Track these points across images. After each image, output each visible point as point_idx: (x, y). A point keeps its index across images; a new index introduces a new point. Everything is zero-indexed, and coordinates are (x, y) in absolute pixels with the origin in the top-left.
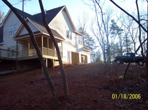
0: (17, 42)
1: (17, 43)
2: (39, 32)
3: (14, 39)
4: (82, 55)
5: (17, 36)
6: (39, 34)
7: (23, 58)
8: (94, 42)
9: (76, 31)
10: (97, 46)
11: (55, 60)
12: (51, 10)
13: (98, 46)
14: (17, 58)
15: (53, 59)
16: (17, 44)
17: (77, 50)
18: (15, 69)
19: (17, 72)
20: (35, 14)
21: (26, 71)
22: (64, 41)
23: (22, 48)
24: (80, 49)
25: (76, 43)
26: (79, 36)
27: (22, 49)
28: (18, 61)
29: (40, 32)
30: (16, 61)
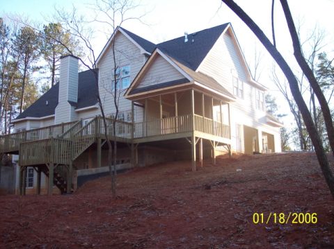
0: (133, 102)
1: (133, 104)
2: (186, 80)
3: (126, 96)
4: (264, 134)
5: (134, 90)
6: (187, 84)
7: (147, 137)
8: (275, 105)
9: (252, 80)
10: (282, 114)
11: (216, 142)
12: (197, 33)
13: (284, 115)
14: (134, 139)
15: (213, 142)
16: (133, 107)
17: (254, 122)
18: (129, 161)
19: (132, 168)
20: (162, 42)
21: (151, 166)
22: (232, 101)
23: (142, 116)
24: (259, 120)
25: (251, 106)
26: (257, 90)
27: (142, 119)
28: (135, 144)
29: (189, 81)
30: (130, 145)
